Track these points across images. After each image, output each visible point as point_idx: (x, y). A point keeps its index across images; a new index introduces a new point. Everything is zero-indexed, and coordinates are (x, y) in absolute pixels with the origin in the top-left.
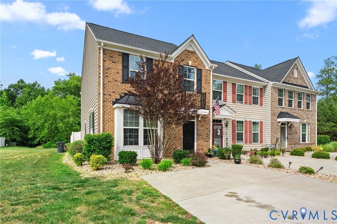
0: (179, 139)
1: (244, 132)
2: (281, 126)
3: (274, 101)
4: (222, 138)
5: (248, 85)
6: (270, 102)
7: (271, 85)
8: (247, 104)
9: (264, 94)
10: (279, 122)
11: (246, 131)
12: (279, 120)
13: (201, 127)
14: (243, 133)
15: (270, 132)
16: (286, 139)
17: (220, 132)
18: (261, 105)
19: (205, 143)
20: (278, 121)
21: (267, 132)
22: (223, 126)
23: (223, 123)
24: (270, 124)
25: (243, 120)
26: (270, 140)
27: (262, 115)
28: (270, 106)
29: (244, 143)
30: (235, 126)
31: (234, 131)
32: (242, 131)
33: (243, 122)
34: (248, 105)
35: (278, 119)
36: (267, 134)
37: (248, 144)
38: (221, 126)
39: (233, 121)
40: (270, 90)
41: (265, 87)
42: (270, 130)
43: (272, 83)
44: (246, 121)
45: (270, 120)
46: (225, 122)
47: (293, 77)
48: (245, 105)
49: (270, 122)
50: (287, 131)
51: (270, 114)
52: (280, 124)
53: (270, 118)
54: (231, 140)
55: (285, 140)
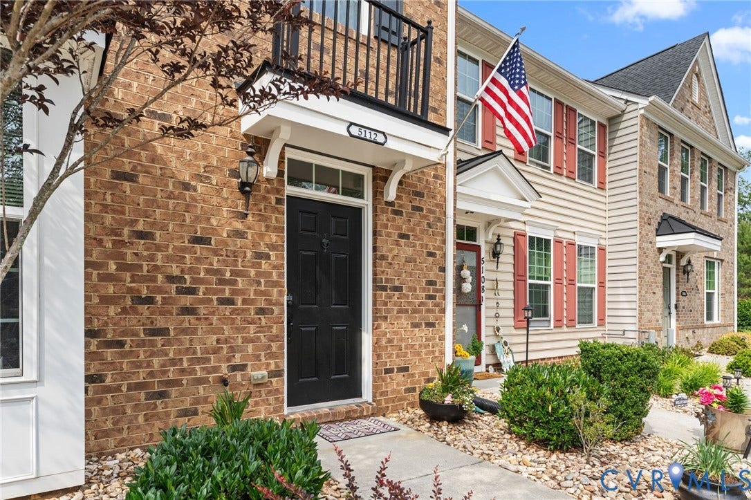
0: (261, 311)
1: (551, 283)
2: (664, 265)
4: (478, 307)
5: (566, 103)
6: (636, 173)
7: (642, 112)
8: (561, 175)
9: (611, 147)
10: (660, 250)
11: (558, 281)
12: (663, 241)
13: (398, 245)
14: (547, 287)
15: (636, 283)
16: (673, 311)
17: (470, 279)
18: (602, 186)
19: (422, 333)
20: (659, 245)
21: (620, 284)
22: (483, 255)
23: (481, 241)
24: (636, 254)
25: (548, 235)
26: (636, 313)
27: (603, 221)
28: (636, 188)
29: (552, 327)
30: (525, 257)
31: (519, 277)
32: (546, 279)
33: (548, 242)
34: (565, 180)
35: (659, 239)
36: (621, 291)
37: (565, 329)
38: (474, 254)
39: (517, 236)
40: (637, 128)
41: (615, 120)
42: (636, 276)
43: (643, 102)
44: (558, 242)
45: (637, 239)
46: (490, 236)
47: (690, 100)
48: (554, 177)
49: (636, 247)
50: (678, 281)
51: (636, 217)
52: (662, 258)
53: (636, 232)
54: (511, 313)
55: (670, 313)
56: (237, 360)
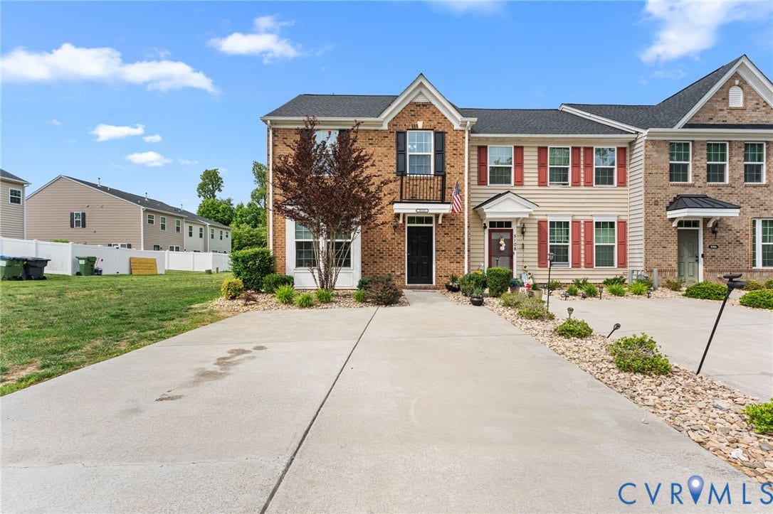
0: (399, 258)
1: (570, 244)
2: (679, 228)
3: (654, 171)
4: (511, 257)
5: (582, 146)
6: (642, 175)
7: (646, 138)
8: (579, 186)
9: (630, 160)
10: (673, 220)
11: (576, 243)
12: (671, 214)
14: (567, 246)
15: (643, 242)
16: (701, 259)
17: (504, 245)
18: (622, 183)
20: (668, 217)
21: (635, 243)
22: (515, 233)
23: (514, 227)
24: (642, 224)
25: (569, 220)
26: (643, 260)
27: (626, 205)
28: (642, 184)
29: (570, 267)
30: (547, 233)
31: (542, 242)
32: (567, 242)
33: (568, 223)
34: (584, 188)
35: (668, 213)
36: (636, 247)
37: (583, 268)
38: (509, 234)
39: (541, 224)
40: (643, 148)
41: (632, 143)
42: (642, 238)
43: (645, 132)
44: (576, 223)
45: (643, 215)
46: (519, 225)
47: (725, 108)
48: (573, 188)
49: (643, 220)
50: (704, 239)
51: (642, 202)
52: (675, 224)
53: (643, 211)
54: (537, 260)
55: (697, 261)
56: (393, 270)
